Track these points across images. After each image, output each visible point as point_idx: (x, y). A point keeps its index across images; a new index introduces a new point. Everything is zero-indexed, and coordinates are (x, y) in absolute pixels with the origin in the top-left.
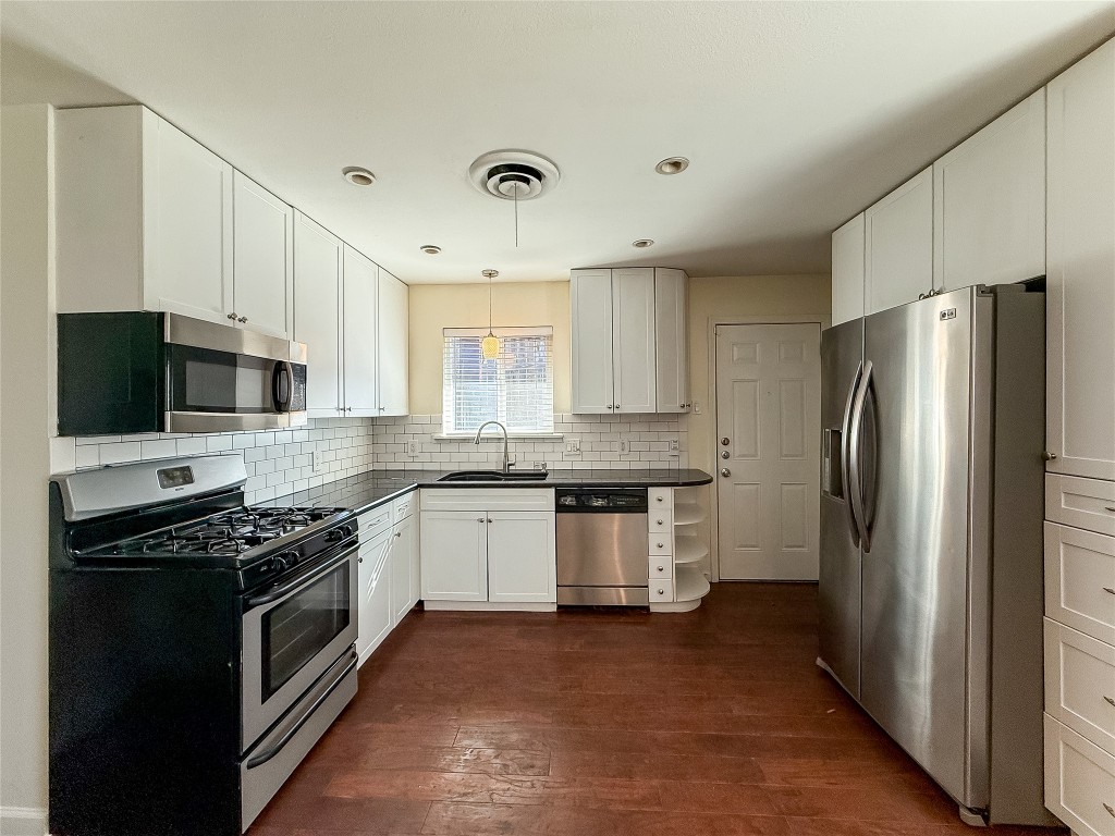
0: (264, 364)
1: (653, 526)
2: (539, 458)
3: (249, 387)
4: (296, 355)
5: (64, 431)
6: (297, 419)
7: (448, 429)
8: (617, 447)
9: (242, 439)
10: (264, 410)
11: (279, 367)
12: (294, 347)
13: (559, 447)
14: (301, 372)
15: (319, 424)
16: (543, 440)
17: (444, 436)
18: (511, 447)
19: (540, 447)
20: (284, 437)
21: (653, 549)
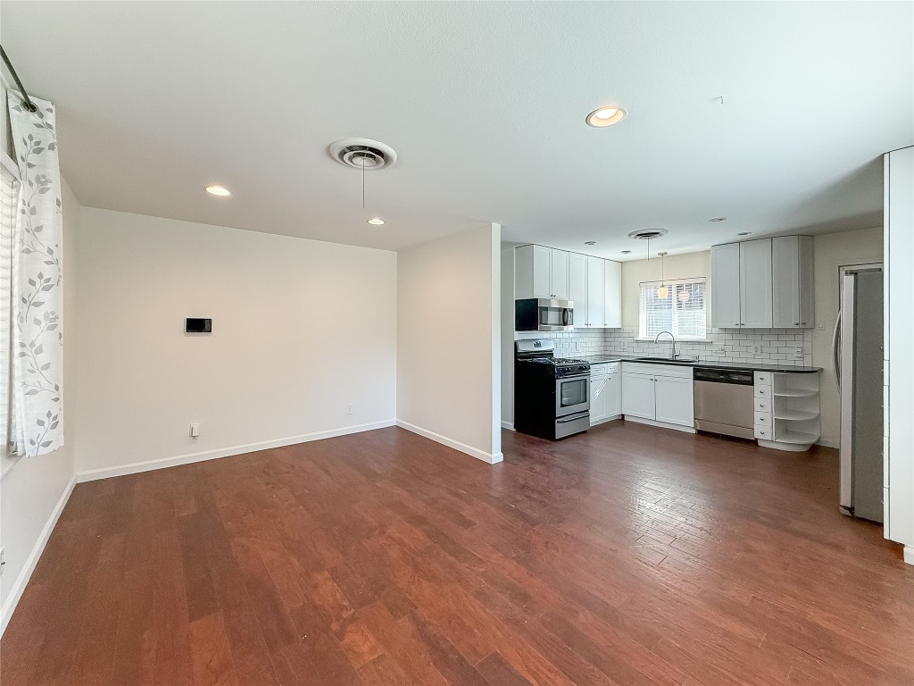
0: (559, 310)
1: (757, 393)
2: (696, 353)
3: (553, 317)
4: (570, 306)
5: (517, 329)
6: (570, 328)
7: (642, 336)
8: (752, 350)
9: (553, 335)
10: (559, 325)
11: (565, 310)
12: (569, 302)
13: (708, 348)
14: (572, 311)
15: (580, 330)
16: (699, 343)
17: (639, 339)
18: (677, 346)
19: (696, 347)
20: (566, 335)
21: (757, 407)
